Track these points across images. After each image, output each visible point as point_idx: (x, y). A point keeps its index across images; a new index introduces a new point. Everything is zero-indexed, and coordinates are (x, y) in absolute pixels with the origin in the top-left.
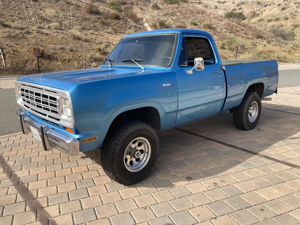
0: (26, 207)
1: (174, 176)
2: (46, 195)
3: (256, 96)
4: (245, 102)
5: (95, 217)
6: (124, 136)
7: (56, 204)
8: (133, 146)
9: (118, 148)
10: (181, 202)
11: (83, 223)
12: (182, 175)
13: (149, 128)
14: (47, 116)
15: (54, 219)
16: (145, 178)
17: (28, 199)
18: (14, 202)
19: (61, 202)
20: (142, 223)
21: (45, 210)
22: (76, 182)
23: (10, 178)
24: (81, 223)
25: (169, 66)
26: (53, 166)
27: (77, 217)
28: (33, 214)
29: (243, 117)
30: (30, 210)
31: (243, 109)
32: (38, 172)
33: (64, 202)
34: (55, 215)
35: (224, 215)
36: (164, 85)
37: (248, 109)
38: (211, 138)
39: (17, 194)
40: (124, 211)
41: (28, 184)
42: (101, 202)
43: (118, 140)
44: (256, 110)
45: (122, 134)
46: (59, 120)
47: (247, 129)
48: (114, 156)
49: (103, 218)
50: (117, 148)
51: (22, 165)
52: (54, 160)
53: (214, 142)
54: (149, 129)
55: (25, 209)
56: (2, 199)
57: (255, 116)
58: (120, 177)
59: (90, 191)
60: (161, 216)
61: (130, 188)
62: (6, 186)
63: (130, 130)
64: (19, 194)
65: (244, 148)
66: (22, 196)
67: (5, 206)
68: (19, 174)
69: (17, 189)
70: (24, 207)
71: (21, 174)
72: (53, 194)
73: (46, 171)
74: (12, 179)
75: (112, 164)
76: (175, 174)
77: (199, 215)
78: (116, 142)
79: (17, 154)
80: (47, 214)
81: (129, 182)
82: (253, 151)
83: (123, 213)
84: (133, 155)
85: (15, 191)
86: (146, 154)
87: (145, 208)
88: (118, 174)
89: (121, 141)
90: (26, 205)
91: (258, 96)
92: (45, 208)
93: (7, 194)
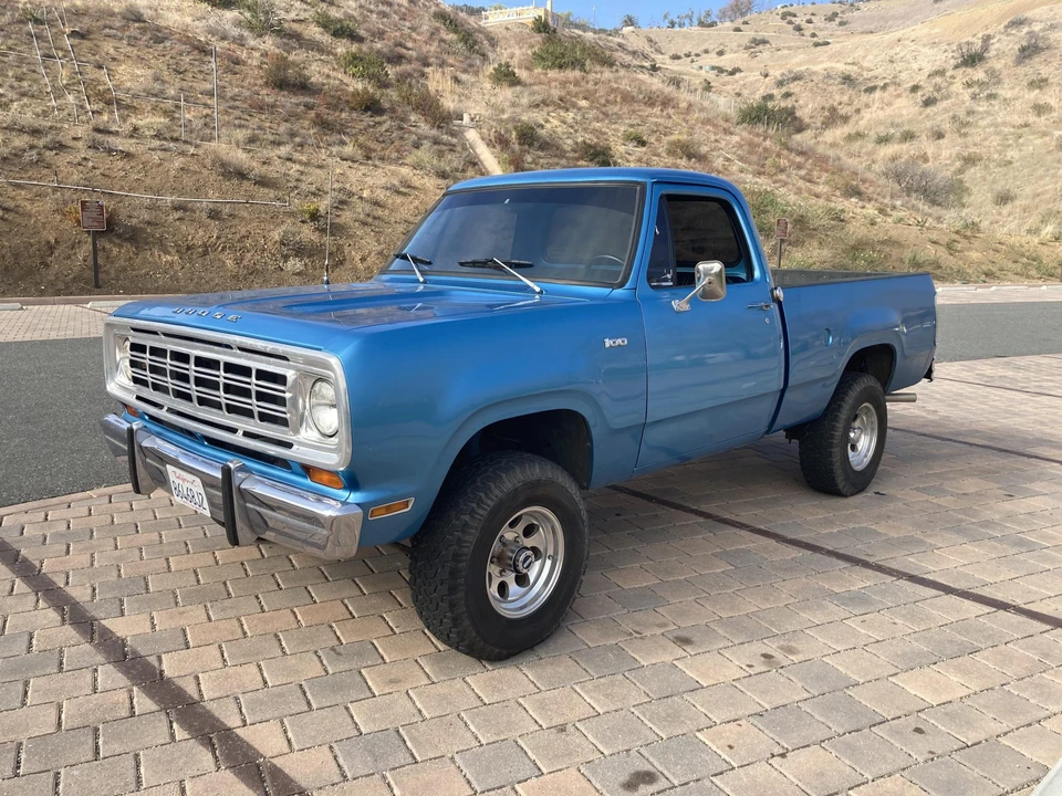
0: (172, 727)
1: (635, 635)
2: (229, 693)
3: (871, 387)
4: (840, 406)
5: (408, 755)
6: (489, 502)
7: (268, 717)
8: (509, 535)
9: (471, 538)
10: (670, 711)
11: (373, 774)
12: (659, 631)
13: (562, 479)
14: (240, 432)
15: (275, 761)
16: (542, 641)
17: (173, 703)
18: (128, 714)
19: (286, 713)
20: (560, 770)
21: (237, 736)
22: (320, 653)
23: (92, 639)
24: (366, 772)
25: (621, 285)
26: (227, 603)
27: (348, 755)
28: (201, 748)
29: (831, 453)
30: (187, 736)
31: (833, 428)
32: (183, 622)
33: (294, 712)
34: (275, 752)
35: (808, 746)
36: (608, 343)
37: (848, 428)
38: (733, 518)
39: (131, 691)
40: (496, 738)
41: (160, 659)
42: (415, 711)
43: (472, 513)
44: (873, 429)
45: (482, 495)
46: (289, 445)
47: (844, 491)
48: (460, 565)
49: (435, 759)
50: (467, 538)
51: (121, 602)
52: (225, 583)
53: (743, 533)
54: (560, 480)
55: (172, 736)
56: (81, 705)
57: (868, 450)
58: (474, 634)
59: (372, 680)
60: (615, 750)
61: (502, 671)
62: (85, 665)
63: (506, 481)
64: (135, 689)
65: (841, 552)
66: (151, 696)
67: (101, 727)
68: (119, 627)
69: (126, 672)
70: (166, 728)
71: (125, 627)
72: (251, 688)
73: (209, 619)
74: (99, 644)
75: (452, 590)
76: (637, 629)
77: (731, 747)
78: (467, 518)
79: (92, 565)
80: (250, 747)
81: (497, 650)
82: (871, 560)
83: (494, 743)
84: (512, 563)
85: (121, 680)
86: (548, 563)
87: (562, 729)
88: (467, 623)
89: (482, 516)
90: (171, 722)
91: (878, 386)
92: (238, 731)
93: (95, 690)
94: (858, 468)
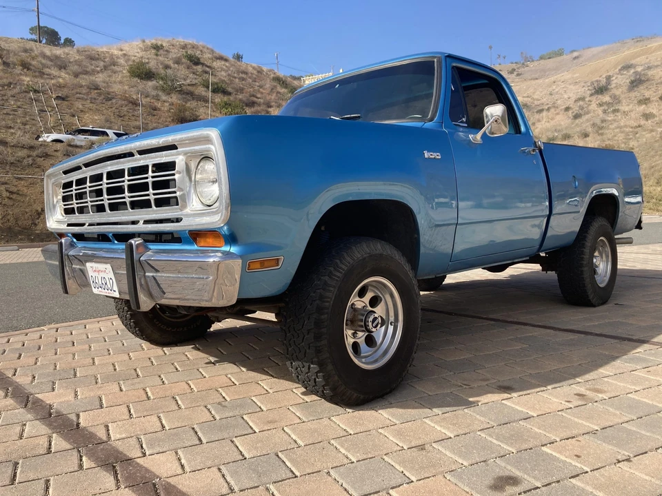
0: (81, 460)
1: (464, 387)
2: (132, 435)
3: (604, 225)
4: (585, 237)
5: (288, 472)
7: (164, 449)
8: (359, 305)
9: (331, 294)
10: (513, 433)
11: (258, 487)
12: (484, 383)
13: (398, 256)
14: (142, 222)
15: (169, 480)
16: (390, 392)
17: (85, 444)
18: (45, 452)
19: (180, 446)
20: (429, 478)
21: (138, 464)
22: (209, 407)
23: (26, 406)
24: (252, 485)
25: (431, 120)
26: (136, 380)
27: (234, 474)
28: (105, 473)
29: (582, 271)
30: (93, 465)
31: (582, 253)
32: (99, 393)
33: (187, 445)
34: (170, 473)
36: (427, 155)
37: (592, 256)
38: (515, 320)
39: (50, 437)
40: (365, 457)
41: (78, 416)
42: (291, 441)
43: (330, 275)
44: (607, 257)
45: (338, 261)
46: (178, 220)
48: (323, 317)
49: (313, 473)
50: (328, 294)
51: (54, 383)
52: (135, 370)
53: (527, 327)
54: (397, 257)
55: (81, 466)
56: (9, 447)
58: (336, 378)
59: (253, 421)
60: (474, 461)
61: (361, 412)
62: (17, 421)
63: (356, 252)
64: (54, 435)
65: (607, 334)
66: (66, 438)
67: (20, 462)
68: (47, 398)
69: (49, 425)
70: (76, 461)
71: (58, 399)
72: (152, 431)
73: (121, 390)
74: (31, 409)
75: (318, 337)
76: (465, 383)
77: (578, 456)
78: (326, 278)
79: (36, 363)
80: (147, 470)
81: (356, 395)
82: (634, 338)
83: (364, 460)
84: (363, 324)
85: (43, 429)
86: (391, 328)
87: (422, 447)
88: (330, 367)
89: (339, 277)
90: (81, 457)
91: (609, 225)
92: (138, 460)
93: (21, 437)
94: (601, 286)
